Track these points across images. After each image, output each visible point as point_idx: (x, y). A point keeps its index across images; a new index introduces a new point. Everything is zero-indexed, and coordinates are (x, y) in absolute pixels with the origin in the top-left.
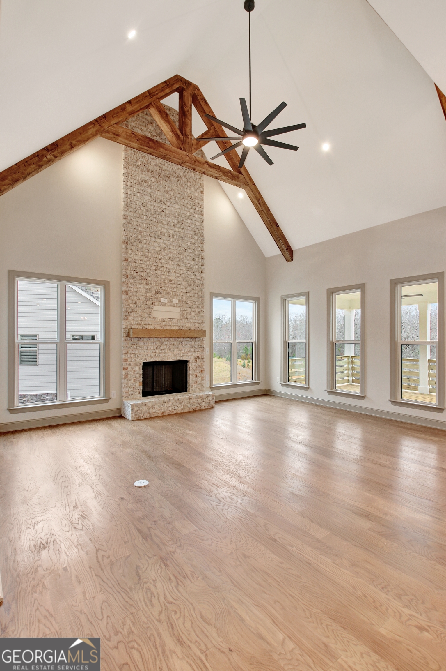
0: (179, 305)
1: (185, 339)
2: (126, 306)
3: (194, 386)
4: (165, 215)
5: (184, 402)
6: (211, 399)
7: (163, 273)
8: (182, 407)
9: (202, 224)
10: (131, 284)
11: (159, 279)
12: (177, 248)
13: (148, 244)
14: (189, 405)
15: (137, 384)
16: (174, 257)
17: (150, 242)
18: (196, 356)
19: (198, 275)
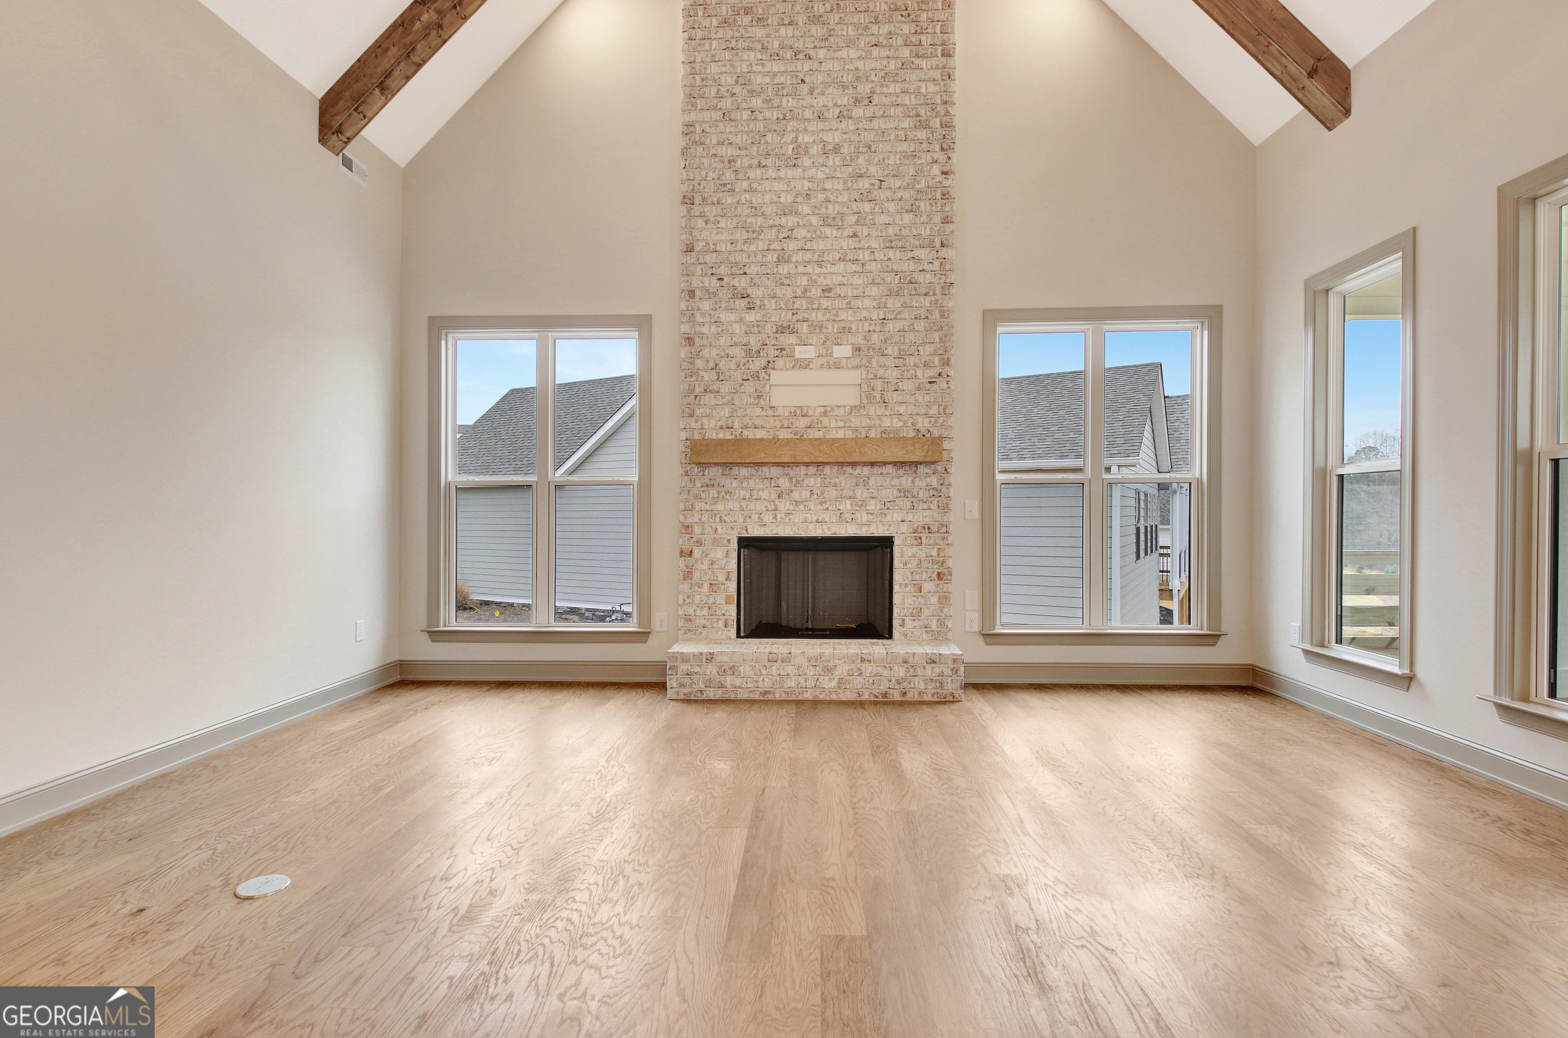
0: (856, 362)
1: (876, 470)
2: (689, 379)
3: (909, 623)
5: (839, 669)
6: (947, 672)
8: (834, 683)
10: (703, 315)
11: (789, 289)
12: (850, 184)
13: (755, 191)
14: (860, 679)
15: (721, 599)
16: (839, 213)
17: (761, 182)
18: (921, 524)
19: (931, 256)
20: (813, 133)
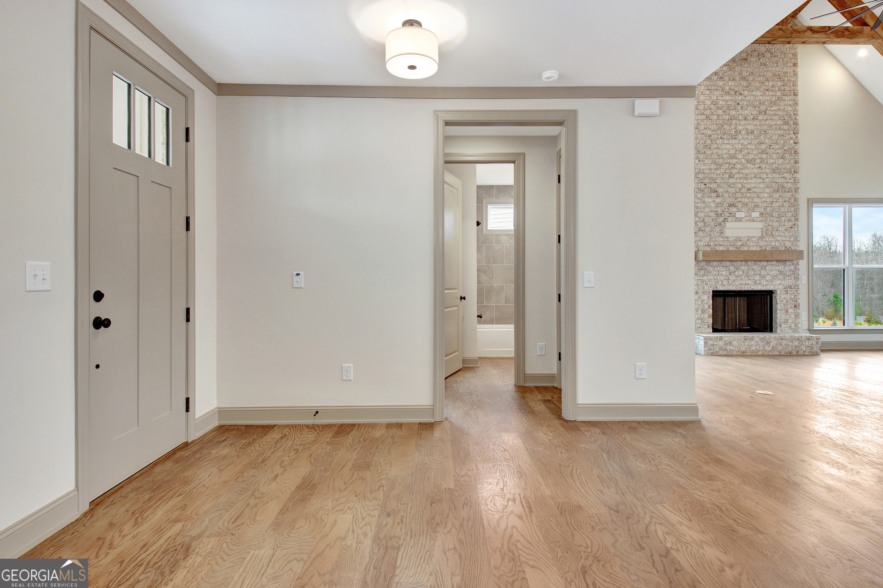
0: (761, 219)
1: (769, 263)
3: (783, 326)
4: (742, 108)
5: (772, 342)
6: (814, 343)
7: (738, 181)
8: (770, 348)
9: (795, 107)
11: (733, 189)
12: (757, 147)
13: (719, 148)
14: (781, 346)
15: (706, 316)
16: (753, 158)
17: (722, 145)
18: (787, 285)
19: (790, 176)
20: (743, 125)
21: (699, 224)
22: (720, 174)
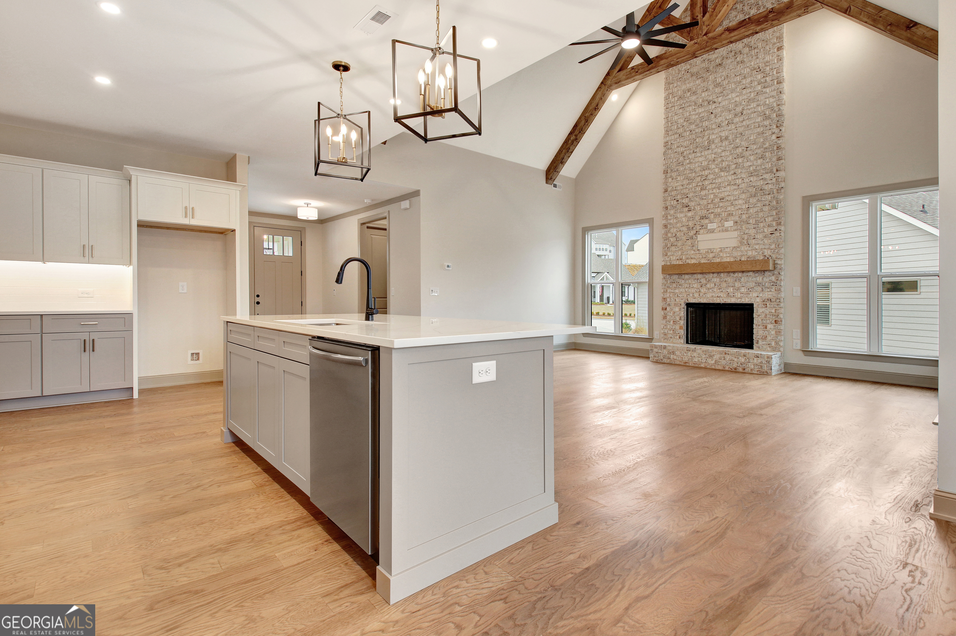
7: (711, 192)
21: (672, 239)
22: (692, 189)
